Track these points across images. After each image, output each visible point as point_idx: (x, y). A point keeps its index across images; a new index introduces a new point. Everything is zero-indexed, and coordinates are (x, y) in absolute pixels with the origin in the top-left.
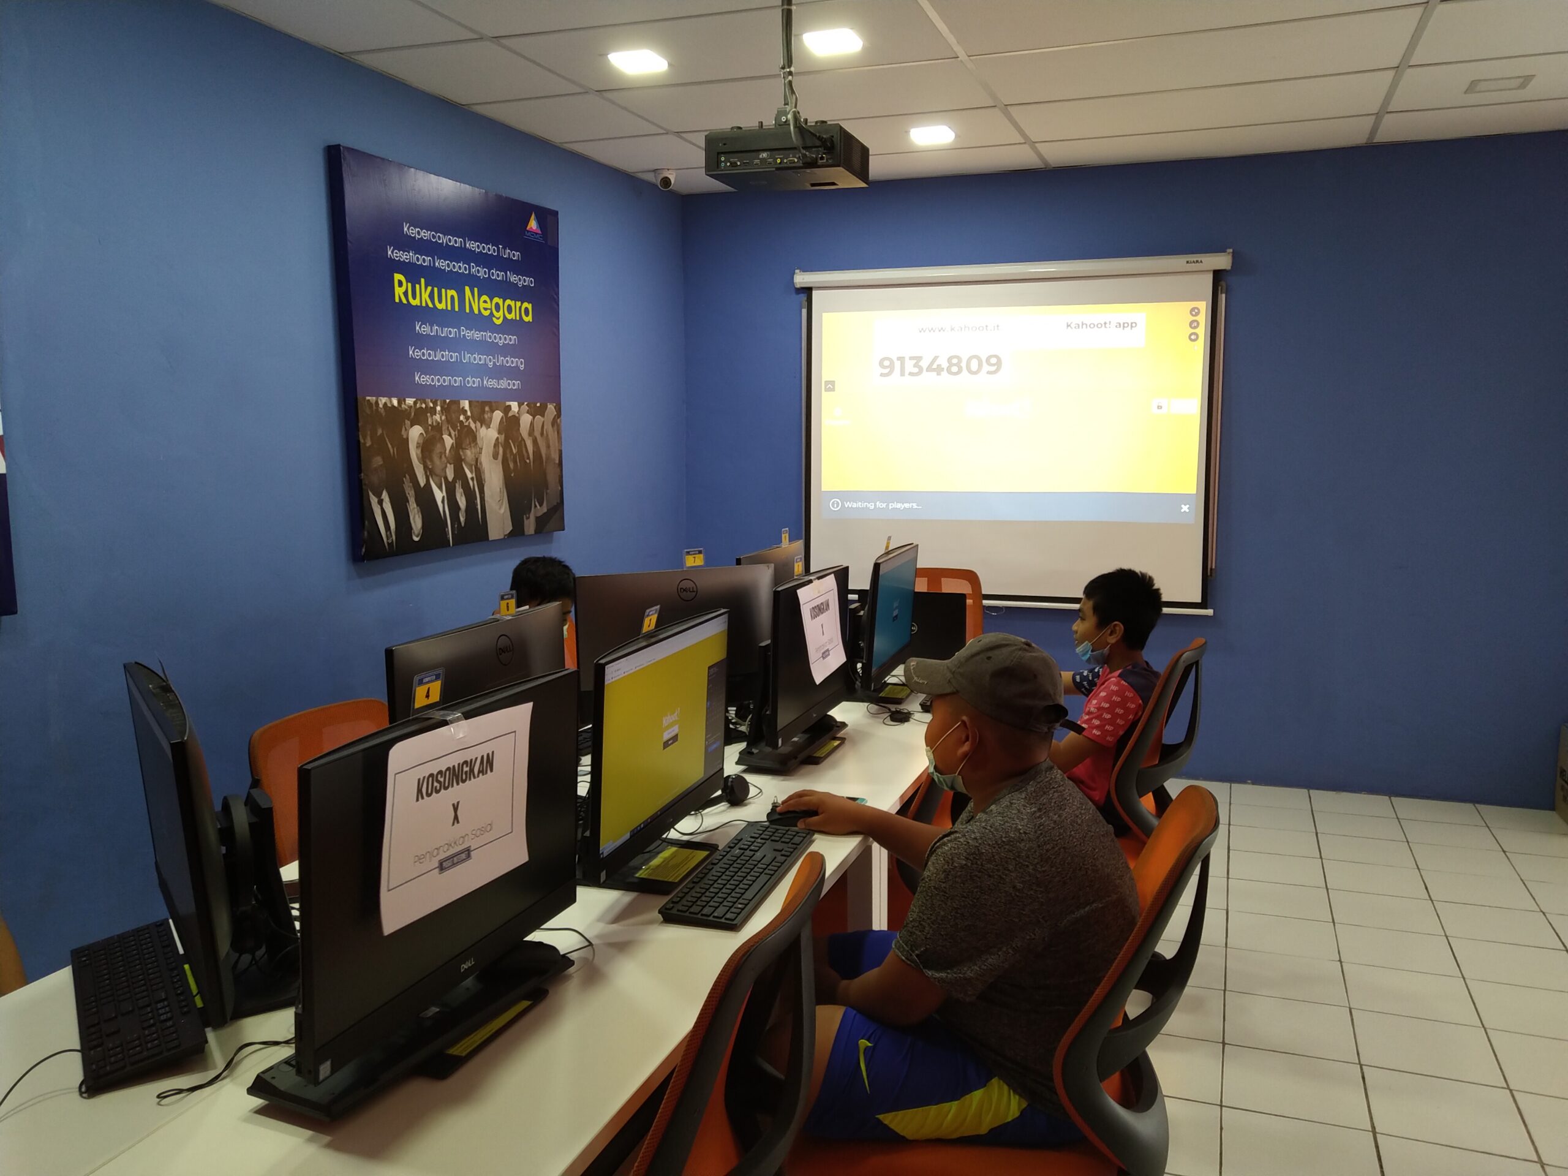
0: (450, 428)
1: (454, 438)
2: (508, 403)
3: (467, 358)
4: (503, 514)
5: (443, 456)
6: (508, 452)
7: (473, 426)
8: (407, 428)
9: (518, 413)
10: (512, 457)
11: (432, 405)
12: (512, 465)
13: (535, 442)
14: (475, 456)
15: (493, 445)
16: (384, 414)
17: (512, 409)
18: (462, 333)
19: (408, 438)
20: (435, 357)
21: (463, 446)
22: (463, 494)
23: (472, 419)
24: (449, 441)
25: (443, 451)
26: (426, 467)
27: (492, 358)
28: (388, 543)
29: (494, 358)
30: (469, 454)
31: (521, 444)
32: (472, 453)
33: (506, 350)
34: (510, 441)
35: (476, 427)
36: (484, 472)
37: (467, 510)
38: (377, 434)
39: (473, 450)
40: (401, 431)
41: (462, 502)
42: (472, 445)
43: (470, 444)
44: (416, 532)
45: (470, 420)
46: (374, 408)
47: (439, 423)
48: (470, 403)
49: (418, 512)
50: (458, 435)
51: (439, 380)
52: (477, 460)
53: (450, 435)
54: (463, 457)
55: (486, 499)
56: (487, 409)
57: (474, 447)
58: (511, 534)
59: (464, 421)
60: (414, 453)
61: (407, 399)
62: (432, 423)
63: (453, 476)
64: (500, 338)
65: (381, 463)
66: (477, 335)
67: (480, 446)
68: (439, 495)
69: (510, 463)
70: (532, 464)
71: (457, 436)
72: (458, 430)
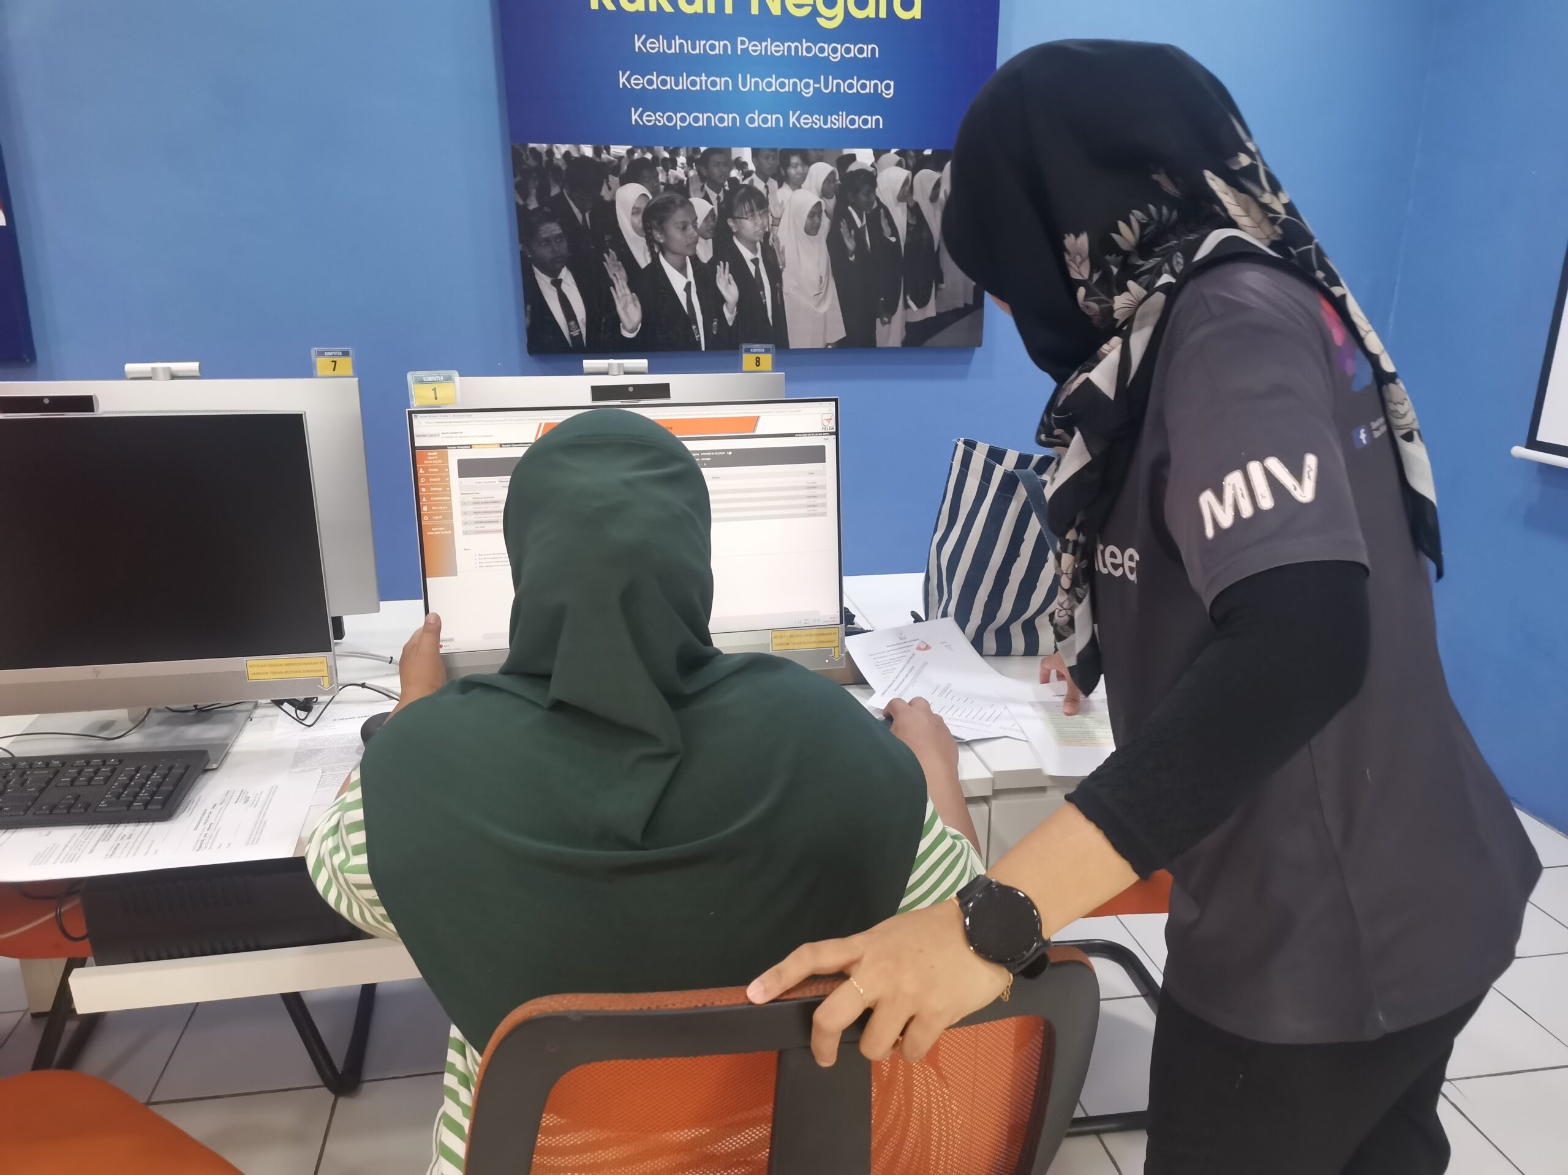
0: (706, 187)
1: (715, 202)
2: (847, 151)
3: (750, 83)
4: (826, 313)
5: (690, 227)
6: (844, 225)
7: (759, 185)
8: (612, 186)
9: (872, 166)
10: (853, 232)
11: (667, 155)
12: (851, 245)
13: (915, 211)
14: (764, 228)
15: (807, 213)
16: (564, 168)
17: (858, 159)
18: (740, 47)
19: (613, 203)
20: (677, 85)
21: (736, 214)
22: (733, 282)
23: (757, 175)
24: (702, 207)
25: (689, 219)
26: (651, 242)
27: (811, 82)
28: (571, 336)
29: (817, 81)
30: (750, 226)
31: (878, 214)
32: (756, 224)
33: (847, 68)
34: (850, 208)
35: (766, 187)
36: (783, 252)
37: (740, 304)
38: (549, 190)
39: (759, 220)
40: (600, 189)
41: (729, 291)
42: (757, 213)
43: (752, 210)
44: (629, 327)
45: (754, 176)
46: (545, 158)
47: (682, 181)
48: (755, 153)
49: (634, 300)
50: (724, 198)
51: (683, 119)
52: (767, 235)
53: (707, 197)
54: (735, 230)
55: (785, 289)
56: (795, 160)
57: (760, 215)
58: (841, 345)
59: (738, 178)
60: (627, 223)
61: (611, 146)
62: (668, 180)
63: (710, 255)
64: (835, 50)
65: (560, 231)
66: (776, 48)
67: (775, 215)
68: (679, 281)
69: (846, 240)
70: (902, 244)
71: (722, 199)
72: (724, 190)
